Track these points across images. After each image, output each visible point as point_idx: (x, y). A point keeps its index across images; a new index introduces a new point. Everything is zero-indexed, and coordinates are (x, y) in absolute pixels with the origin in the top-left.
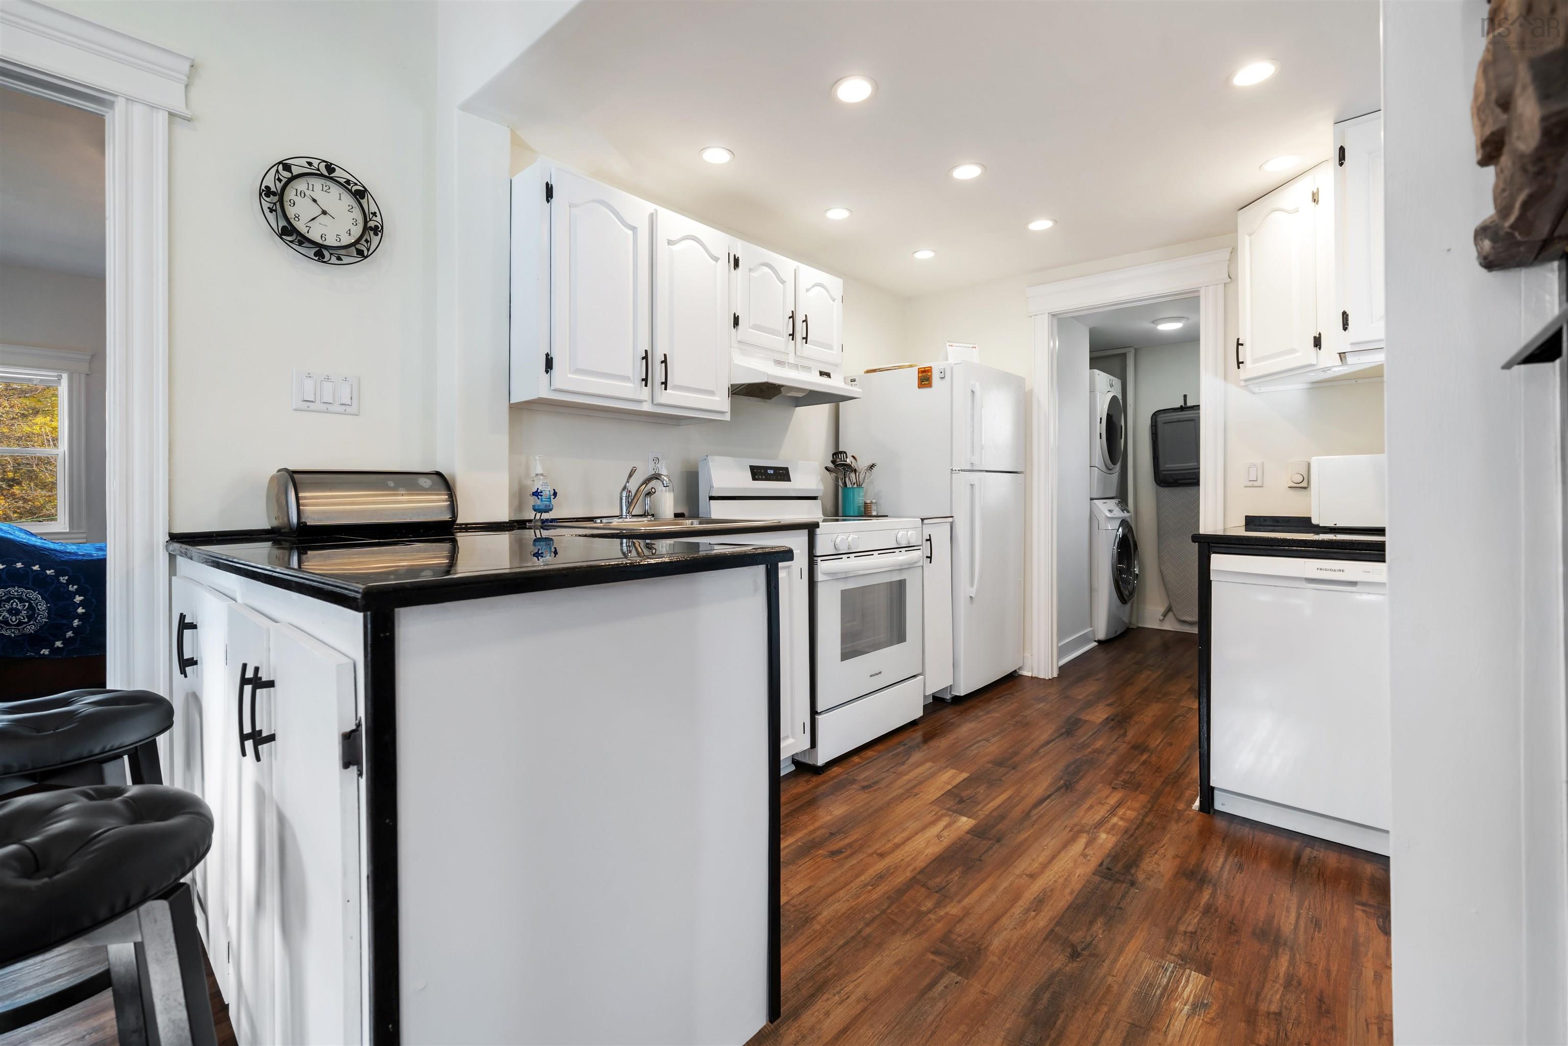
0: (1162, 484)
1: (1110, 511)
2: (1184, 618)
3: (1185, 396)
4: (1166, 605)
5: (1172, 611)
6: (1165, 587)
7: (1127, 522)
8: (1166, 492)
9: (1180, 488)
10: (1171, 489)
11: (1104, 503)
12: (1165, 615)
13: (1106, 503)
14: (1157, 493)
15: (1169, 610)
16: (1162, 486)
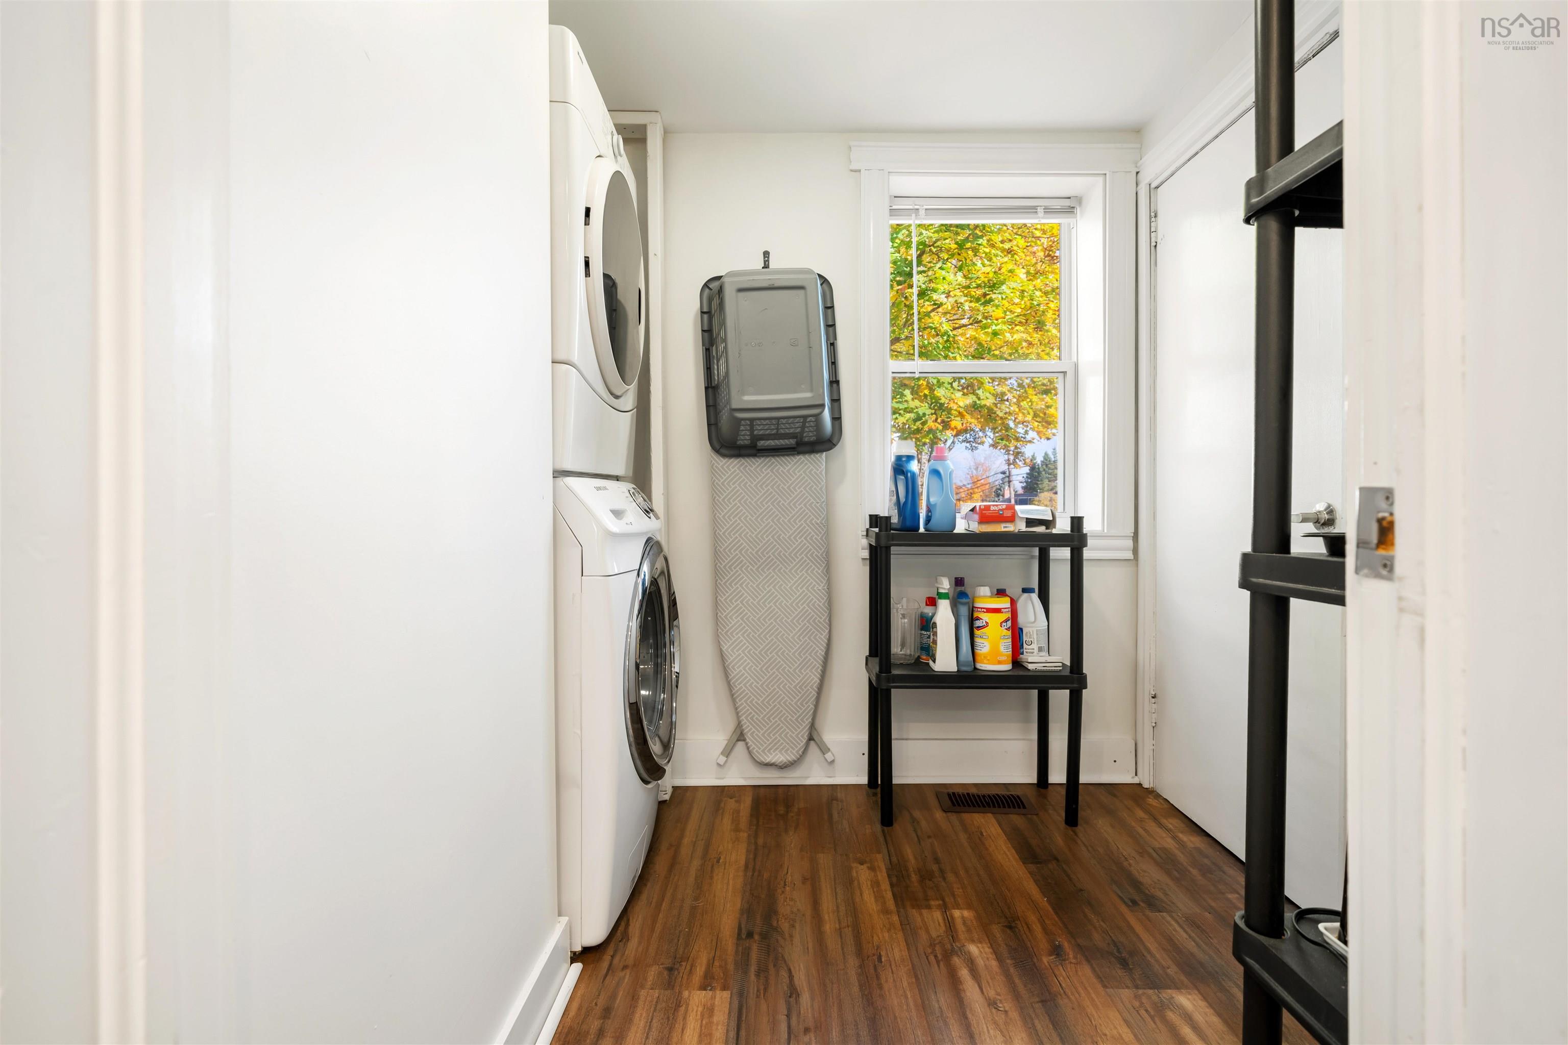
0: (723, 451)
1: (617, 514)
2: (769, 758)
3: (766, 254)
4: (731, 726)
5: (744, 740)
6: (731, 690)
7: (658, 544)
8: (733, 467)
9: (762, 459)
10: (743, 460)
11: (598, 489)
12: (728, 752)
13: (605, 488)
14: (713, 471)
15: (739, 736)
16: (724, 456)
